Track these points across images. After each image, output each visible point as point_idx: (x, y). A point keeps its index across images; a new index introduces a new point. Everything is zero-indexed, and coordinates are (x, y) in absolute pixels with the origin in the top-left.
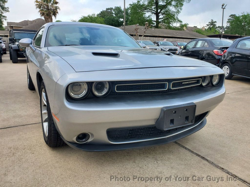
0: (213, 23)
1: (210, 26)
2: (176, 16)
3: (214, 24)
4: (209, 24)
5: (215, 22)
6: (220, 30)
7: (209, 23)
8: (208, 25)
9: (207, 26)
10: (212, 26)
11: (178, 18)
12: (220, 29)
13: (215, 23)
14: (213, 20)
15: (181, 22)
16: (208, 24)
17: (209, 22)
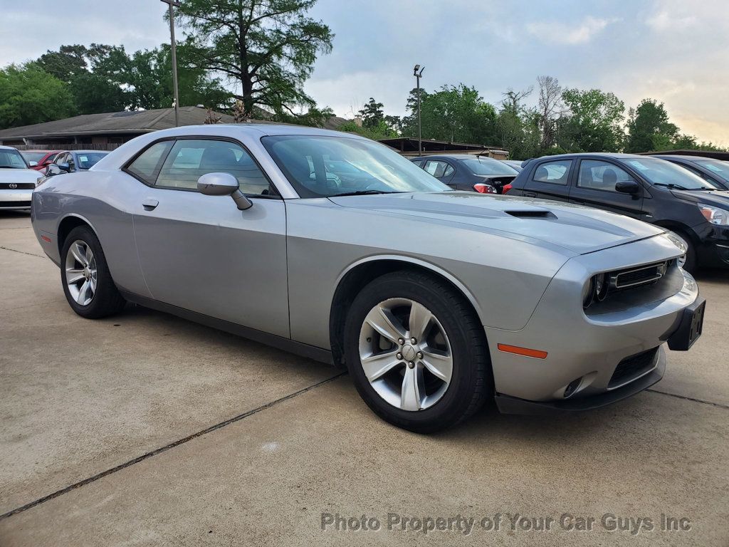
0: (374, 107)
1: (368, 114)
2: (297, 87)
3: (377, 110)
4: (366, 110)
5: (380, 105)
6: (391, 126)
7: (366, 108)
8: (363, 112)
9: (360, 114)
10: (373, 114)
11: (302, 92)
12: (390, 124)
13: (381, 109)
14: (374, 101)
15: (312, 102)
16: (363, 109)
17: (366, 105)
